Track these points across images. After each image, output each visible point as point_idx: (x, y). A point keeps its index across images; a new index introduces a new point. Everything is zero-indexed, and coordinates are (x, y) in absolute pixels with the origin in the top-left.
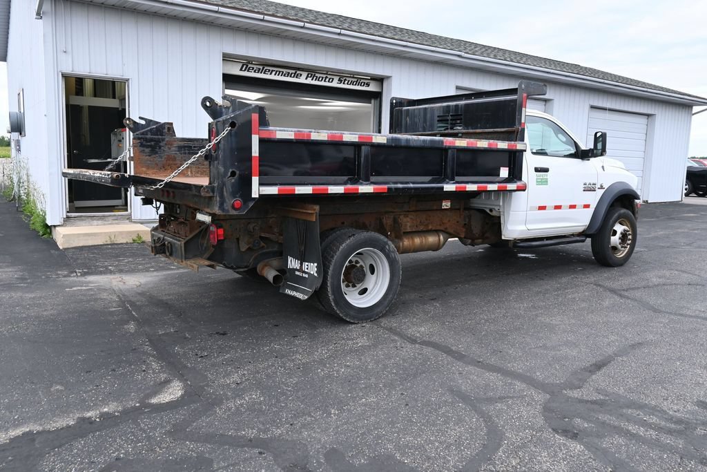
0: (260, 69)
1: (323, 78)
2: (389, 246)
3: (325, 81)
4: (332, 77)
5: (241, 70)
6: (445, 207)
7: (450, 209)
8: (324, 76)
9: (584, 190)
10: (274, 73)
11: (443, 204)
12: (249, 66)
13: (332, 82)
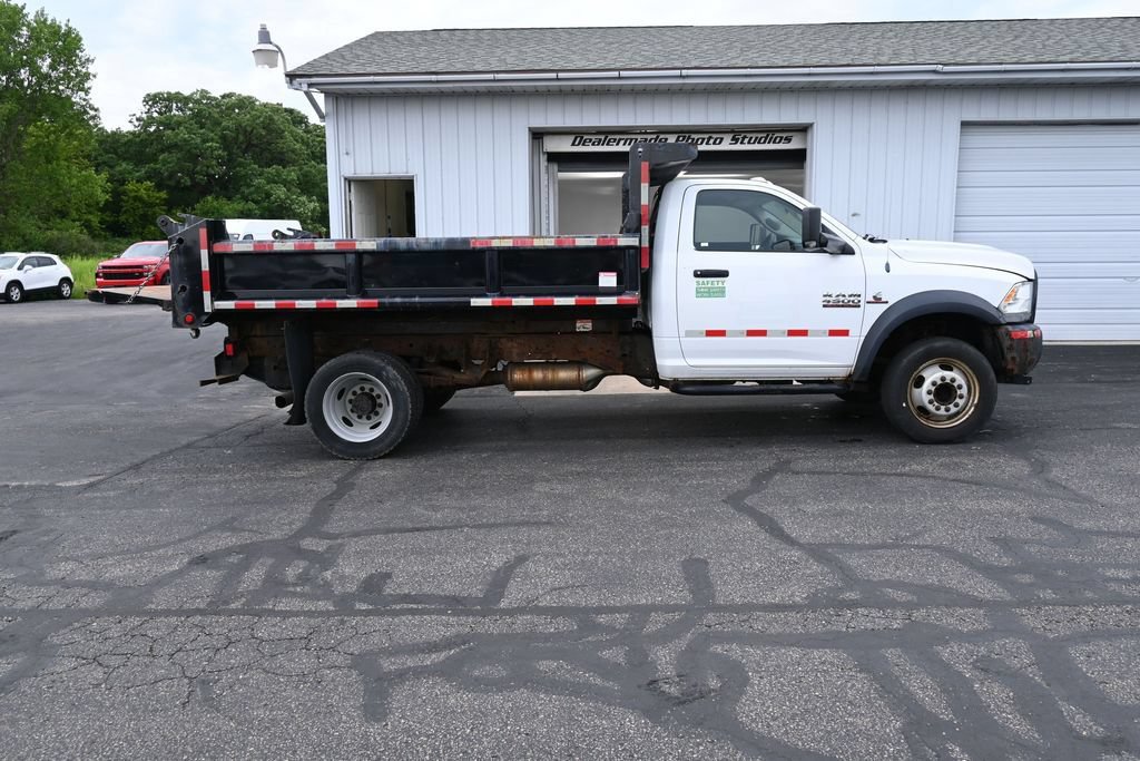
0: (600, 140)
1: (704, 139)
2: (387, 372)
3: (707, 144)
4: (721, 136)
5: (573, 144)
6: (582, 330)
7: (592, 333)
8: (706, 136)
9: (824, 306)
10: (622, 142)
11: (578, 325)
12: (585, 137)
13: (720, 143)
